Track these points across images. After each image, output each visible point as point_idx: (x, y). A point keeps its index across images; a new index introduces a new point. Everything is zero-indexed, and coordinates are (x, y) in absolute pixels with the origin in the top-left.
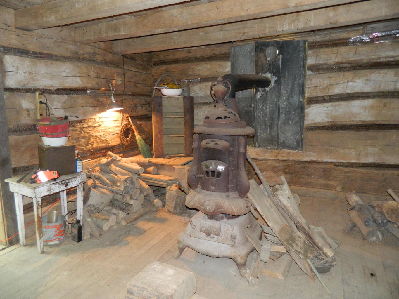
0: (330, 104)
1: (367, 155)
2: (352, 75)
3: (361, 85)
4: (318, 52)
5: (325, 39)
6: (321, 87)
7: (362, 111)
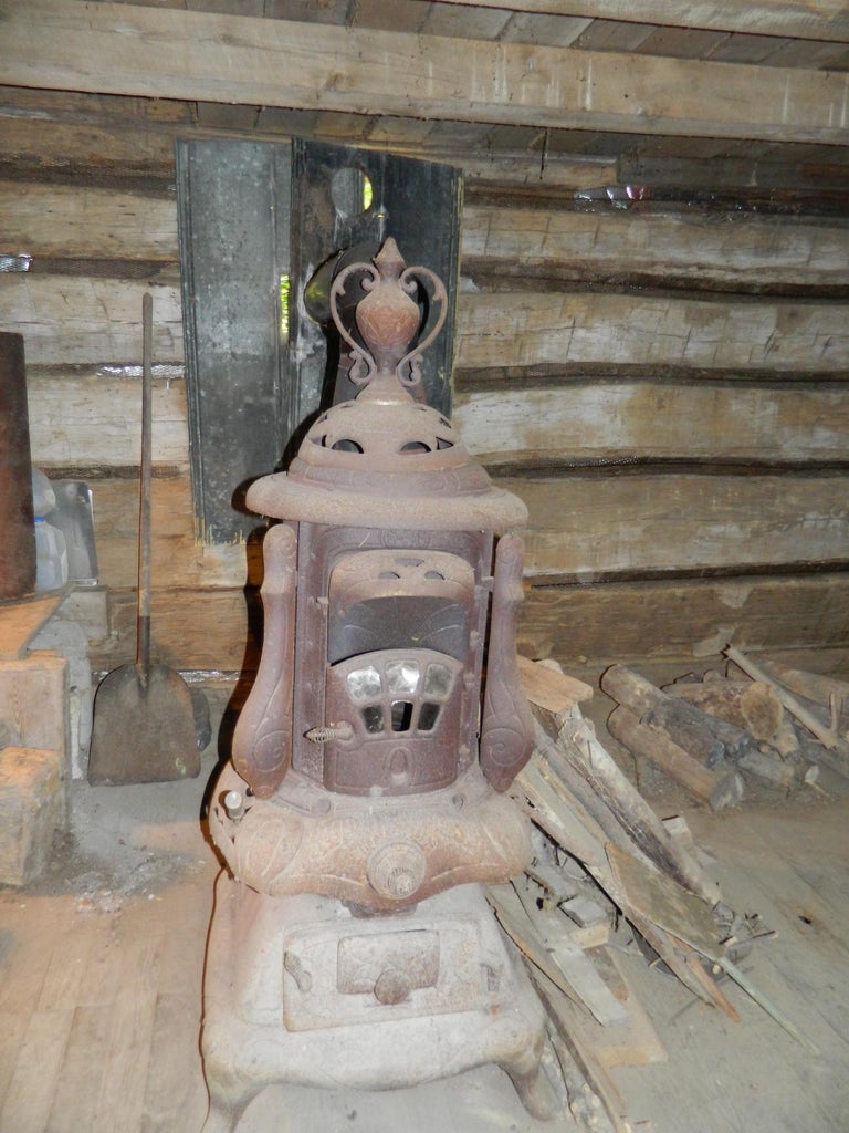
0: (525, 394)
1: (614, 549)
2: (585, 308)
3: (605, 339)
4: (494, 219)
5: (511, 176)
6: (502, 338)
7: (607, 419)
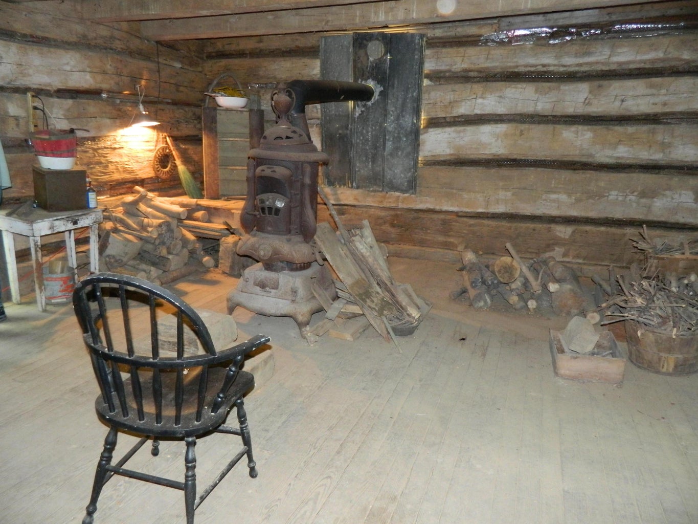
0: (453, 129)
1: (497, 202)
2: (482, 89)
3: (493, 103)
4: (439, 54)
5: (449, 34)
6: (443, 104)
7: (493, 140)
